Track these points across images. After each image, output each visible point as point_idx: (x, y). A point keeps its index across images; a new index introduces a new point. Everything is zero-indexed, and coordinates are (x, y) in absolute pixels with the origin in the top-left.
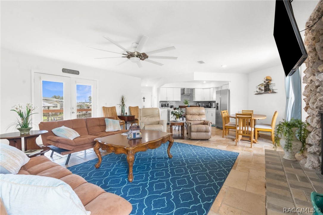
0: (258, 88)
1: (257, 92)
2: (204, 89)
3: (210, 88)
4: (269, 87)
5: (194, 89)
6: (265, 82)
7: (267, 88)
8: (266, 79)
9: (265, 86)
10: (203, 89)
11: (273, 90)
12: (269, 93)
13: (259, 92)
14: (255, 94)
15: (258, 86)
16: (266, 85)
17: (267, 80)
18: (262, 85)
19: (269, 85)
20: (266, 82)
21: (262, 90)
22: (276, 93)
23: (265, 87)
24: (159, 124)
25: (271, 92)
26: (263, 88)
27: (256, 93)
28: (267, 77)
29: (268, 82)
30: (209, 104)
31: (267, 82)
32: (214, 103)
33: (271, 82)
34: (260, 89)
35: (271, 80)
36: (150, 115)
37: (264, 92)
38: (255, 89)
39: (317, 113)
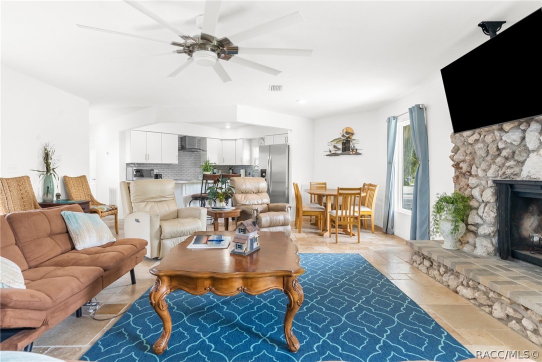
0: (333, 145)
1: (330, 151)
2: (224, 141)
3: (236, 140)
4: (349, 144)
5: (205, 139)
6: (343, 136)
7: (346, 146)
8: (345, 131)
10: (221, 140)
11: (356, 149)
12: (350, 154)
13: (334, 152)
14: (327, 155)
15: (331, 142)
16: (345, 142)
17: (347, 133)
18: (337, 140)
19: (349, 141)
20: (345, 137)
21: (339, 149)
22: (360, 154)
23: (344, 144)
24: (177, 217)
25: (354, 153)
26: (340, 146)
27: (329, 153)
28: (346, 128)
29: (349, 137)
31: (347, 136)
32: (242, 169)
33: (353, 137)
34: (335, 147)
35: (352, 134)
36: (157, 198)
37: (340, 152)
38: (326, 146)
39: (490, 183)
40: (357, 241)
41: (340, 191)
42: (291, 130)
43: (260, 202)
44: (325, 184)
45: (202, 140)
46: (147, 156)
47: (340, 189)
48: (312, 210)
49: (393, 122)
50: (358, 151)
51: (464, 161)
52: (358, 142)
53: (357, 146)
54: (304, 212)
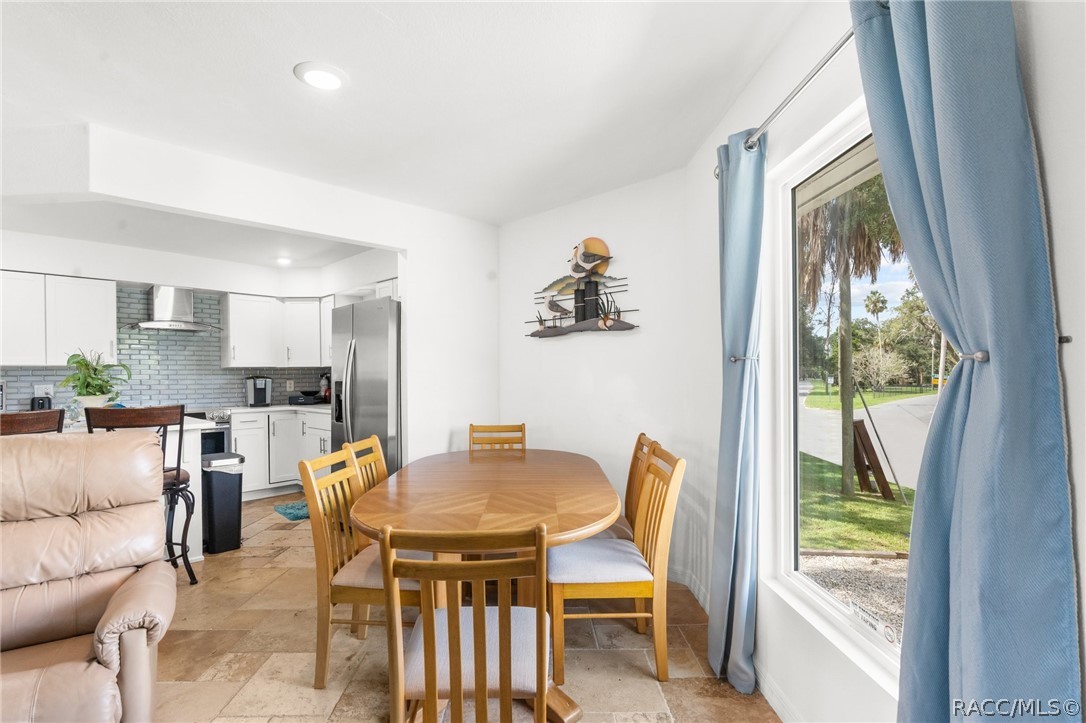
0: (547, 301)
1: (541, 321)
2: (288, 303)
4: (597, 294)
5: (225, 295)
6: (577, 268)
7: (588, 301)
8: (581, 250)
9: (577, 291)
11: (618, 312)
12: (600, 330)
13: (550, 324)
14: (533, 335)
15: (545, 290)
16: (582, 287)
17: (588, 256)
18: (561, 283)
19: (597, 284)
20: (584, 270)
21: (565, 312)
22: (630, 327)
23: (580, 295)
25: (609, 323)
26: (570, 304)
27: (537, 327)
28: (587, 243)
29: (593, 272)
30: (324, 382)
31: (588, 266)
33: (610, 271)
34: (553, 306)
35: (606, 260)
37: (572, 322)
38: (532, 310)
42: (405, 252)
44: (521, 428)
49: (746, 161)
50: (626, 318)
52: (624, 292)
53: (621, 301)
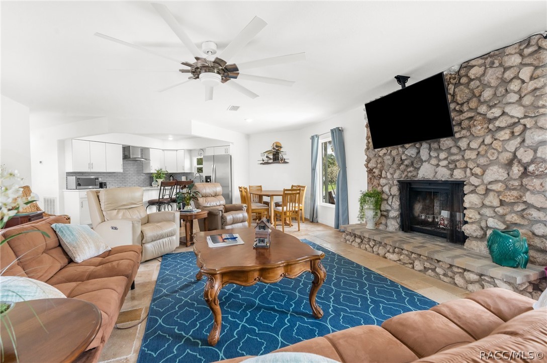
0: (265, 156)
1: (263, 161)
2: (165, 152)
3: (177, 150)
4: (279, 155)
5: (148, 149)
6: (274, 148)
7: (276, 156)
8: (275, 145)
9: (273, 154)
10: (163, 150)
11: (285, 159)
12: (280, 163)
13: (265, 161)
14: (261, 164)
15: (264, 153)
16: (275, 153)
17: (277, 146)
18: (269, 152)
19: (279, 152)
21: (270, 159)
22: (288, 163)
24: (148, 222)
25: (282, 162)
26: (271, 157)
27: (262, 162)
28: (276, 143)
29: (278, 150)
30: (171, 178)
31: (277, 149)
32: (183, 176)
33: (282, 150)
34: (267, 157)
35: (281, 147)
36: (128, 205)
37: (272, 161)
38: (260, 157)
39: (395, 182)
40: (297, 230)
41: (286, 192)
42: (232, 143)
43: (218, 204)
44: (261, 186)
45: (144, 151)
46: (91, 165)
47: (285, 190)
48: (259, 208)
49: (316, 139)
50: (286, 160)
51: (376, 168)
52: (286, 153)
53: (285, 157)
54: (253, 210)
